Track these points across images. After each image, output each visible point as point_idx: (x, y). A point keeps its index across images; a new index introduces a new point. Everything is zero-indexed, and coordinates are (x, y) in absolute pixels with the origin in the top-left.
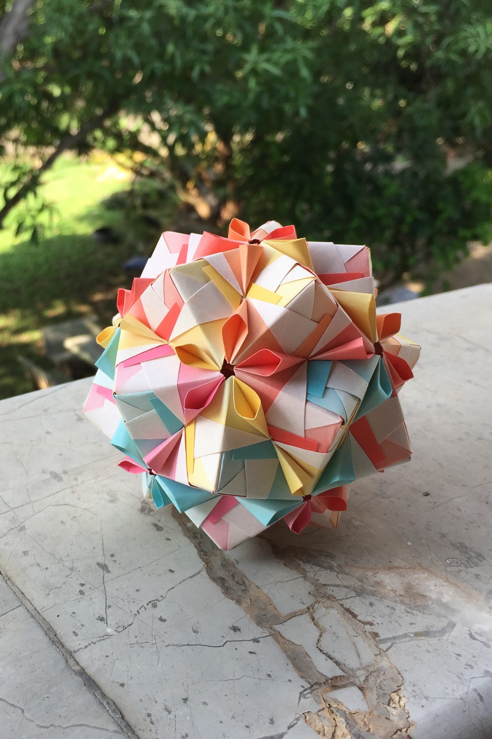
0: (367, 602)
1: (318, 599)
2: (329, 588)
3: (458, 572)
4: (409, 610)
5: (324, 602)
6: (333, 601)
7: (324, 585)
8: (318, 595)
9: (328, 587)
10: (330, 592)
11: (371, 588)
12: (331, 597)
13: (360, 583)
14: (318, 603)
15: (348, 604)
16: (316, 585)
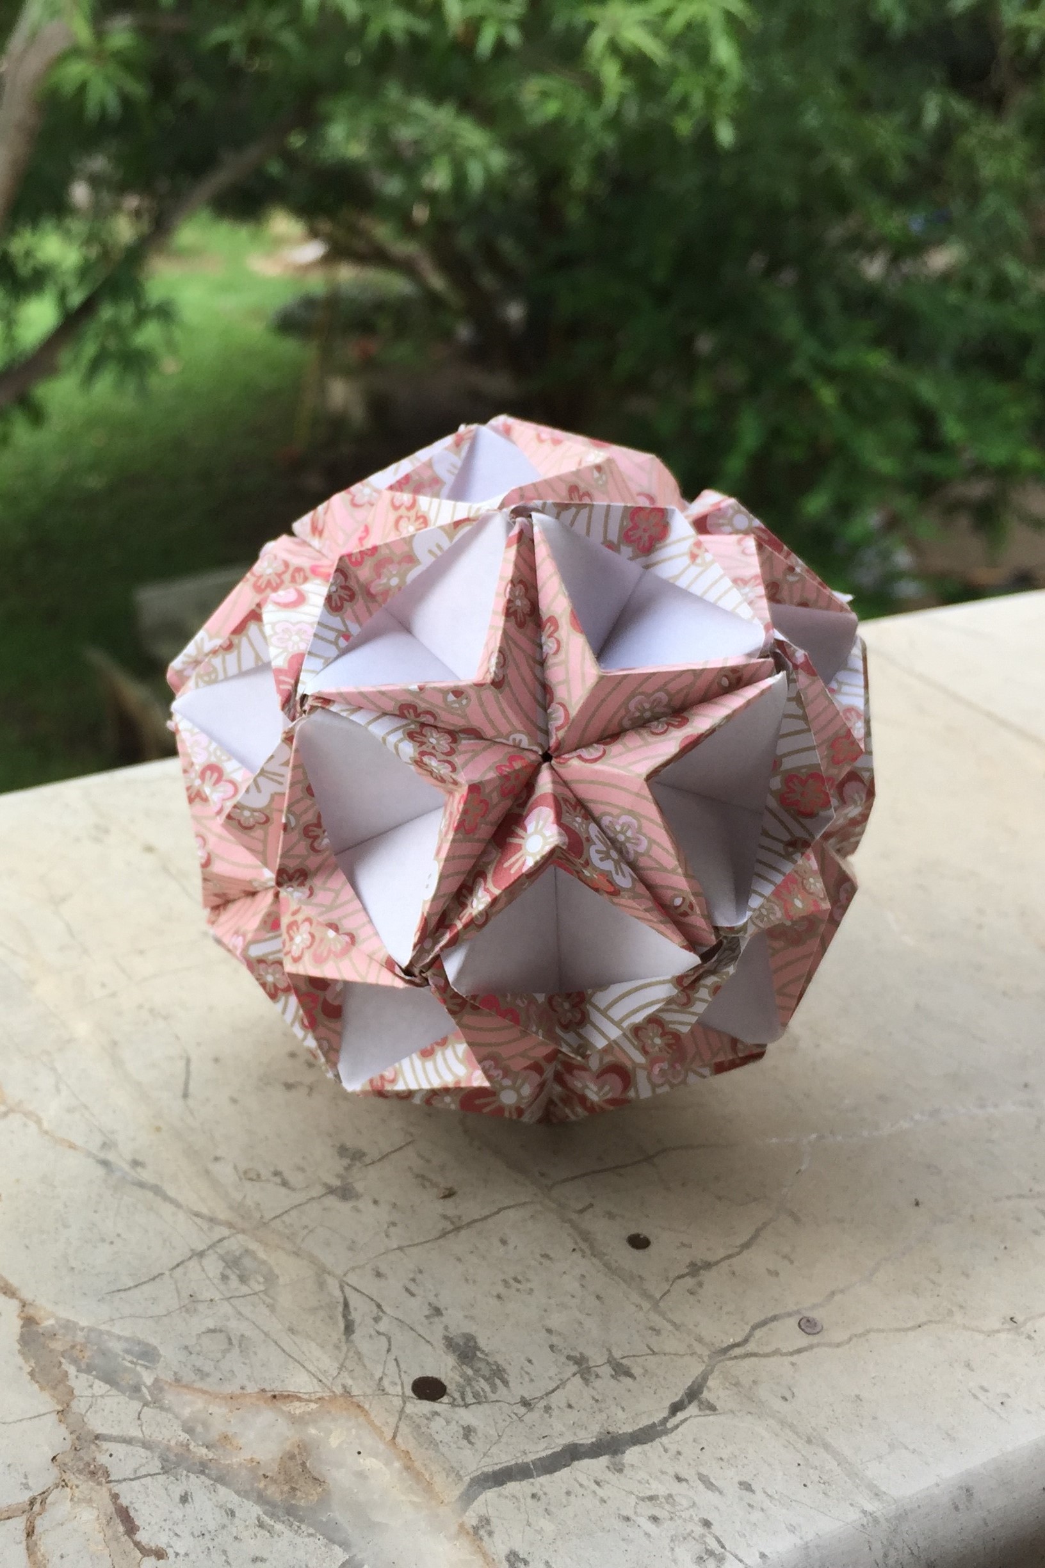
0: (177, 1490)
1: (68, 1476)
2: (105, 1445)
3: (428, 1419)
4: (267, 1520)
5: (77, 1486)
6: (99, 1484)
7: (97, 1437)
8: (72, 1467)
9: (104, 1443)
10: (103, 1459)
11: (204, 1451)
12: (100, 1472)
13: (184, 1437)
14: (63, 1486)
15: (129, 1495)
16: (78, 1438)
